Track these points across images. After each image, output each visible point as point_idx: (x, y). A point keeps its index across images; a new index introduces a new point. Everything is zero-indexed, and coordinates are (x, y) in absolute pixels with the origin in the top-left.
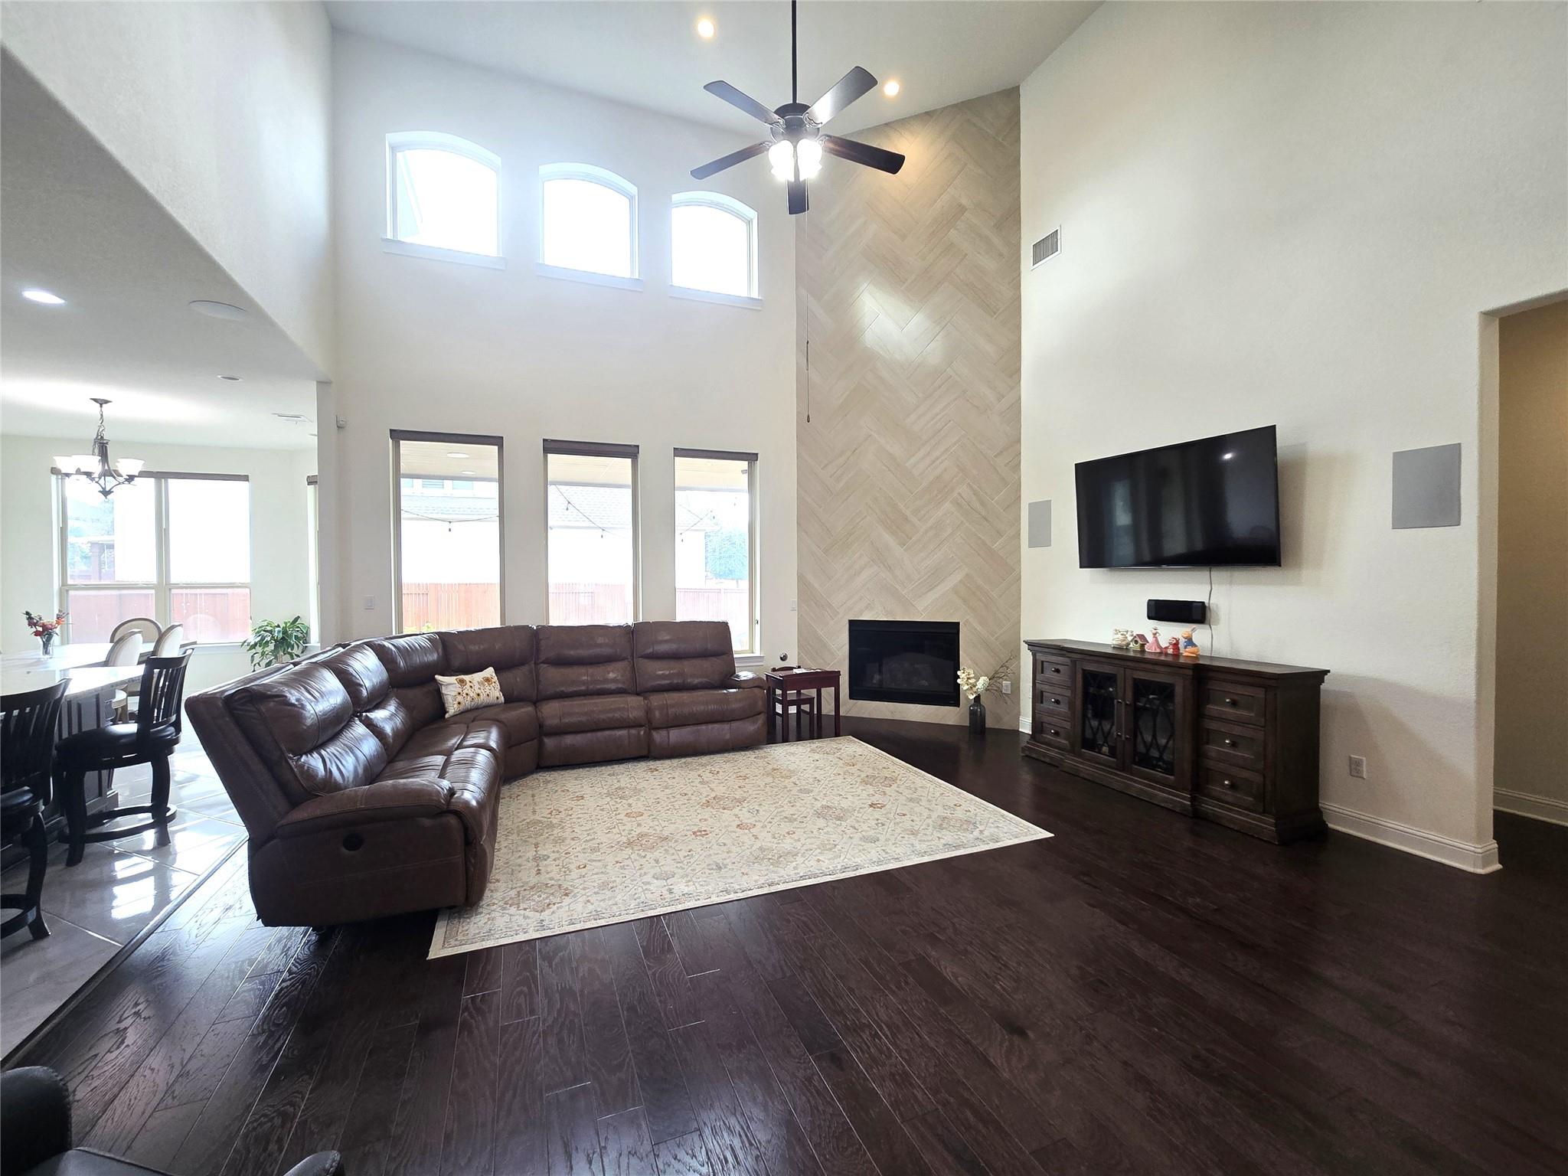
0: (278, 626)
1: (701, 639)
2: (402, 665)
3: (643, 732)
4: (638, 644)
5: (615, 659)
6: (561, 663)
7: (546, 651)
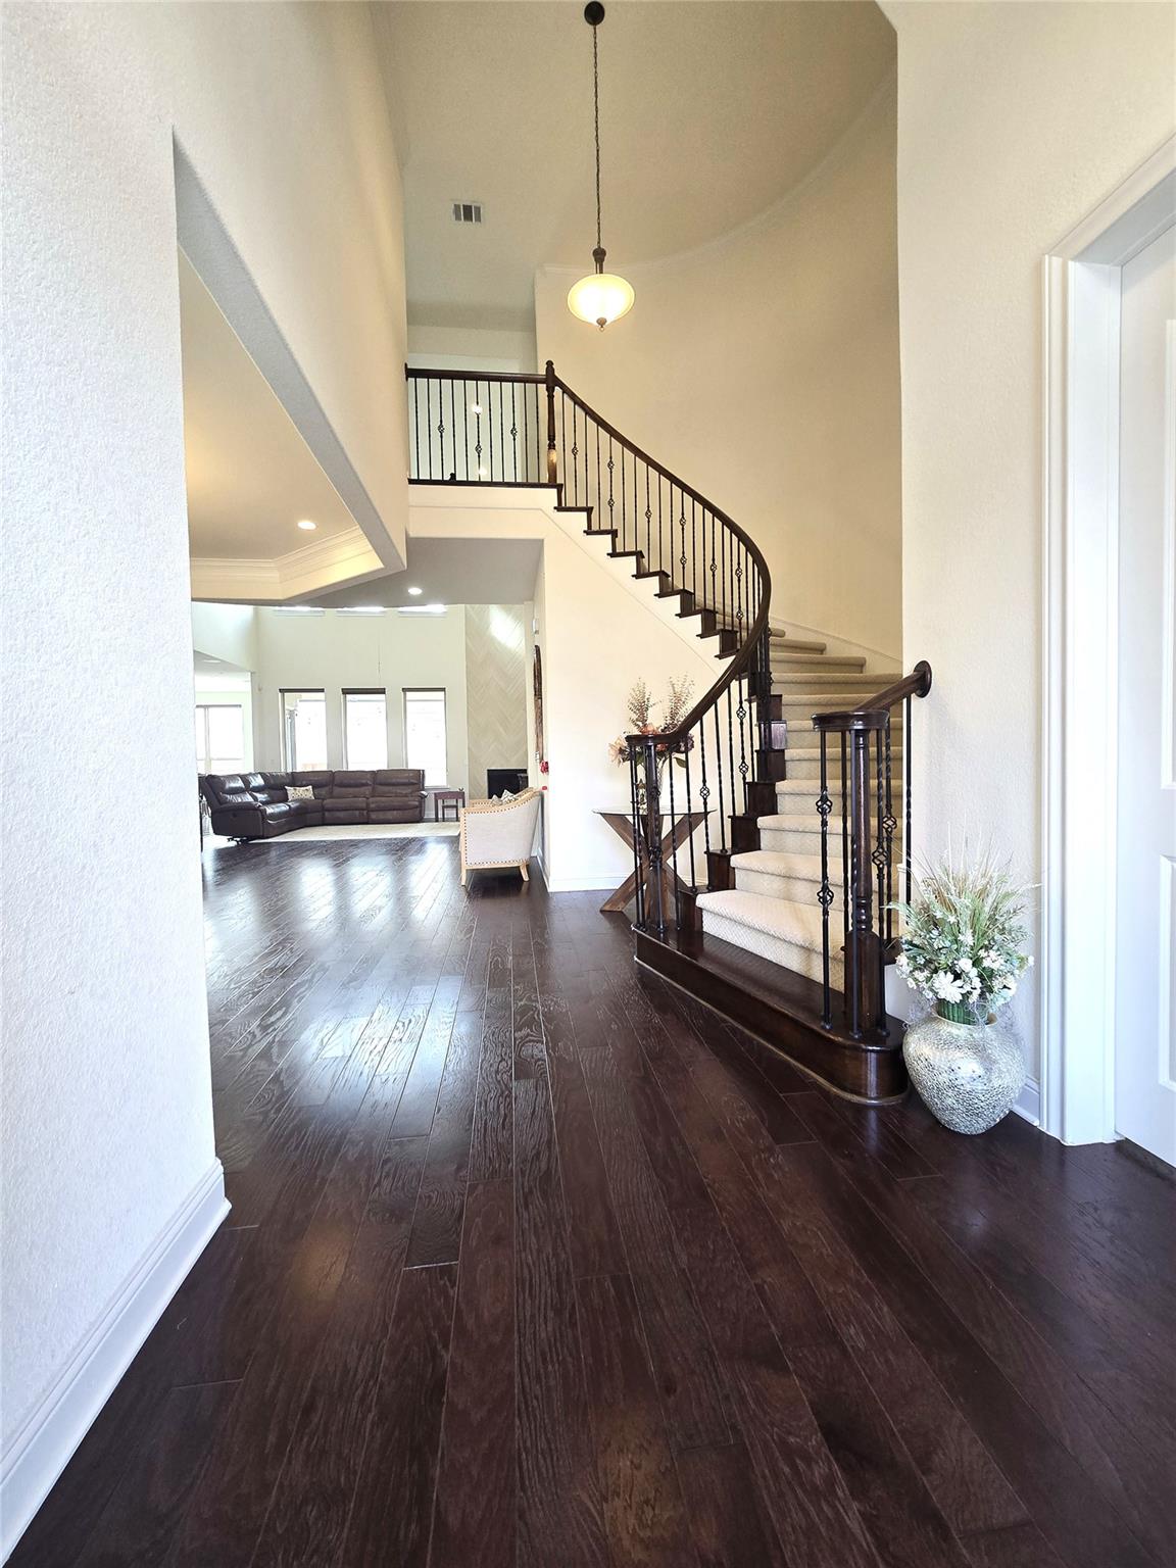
1: (407, 778)
2: (272, 782)
3: (365, 812)
4: (377, 780)
5: (366, 785)
6: (342, 785)
7: (337, 781)
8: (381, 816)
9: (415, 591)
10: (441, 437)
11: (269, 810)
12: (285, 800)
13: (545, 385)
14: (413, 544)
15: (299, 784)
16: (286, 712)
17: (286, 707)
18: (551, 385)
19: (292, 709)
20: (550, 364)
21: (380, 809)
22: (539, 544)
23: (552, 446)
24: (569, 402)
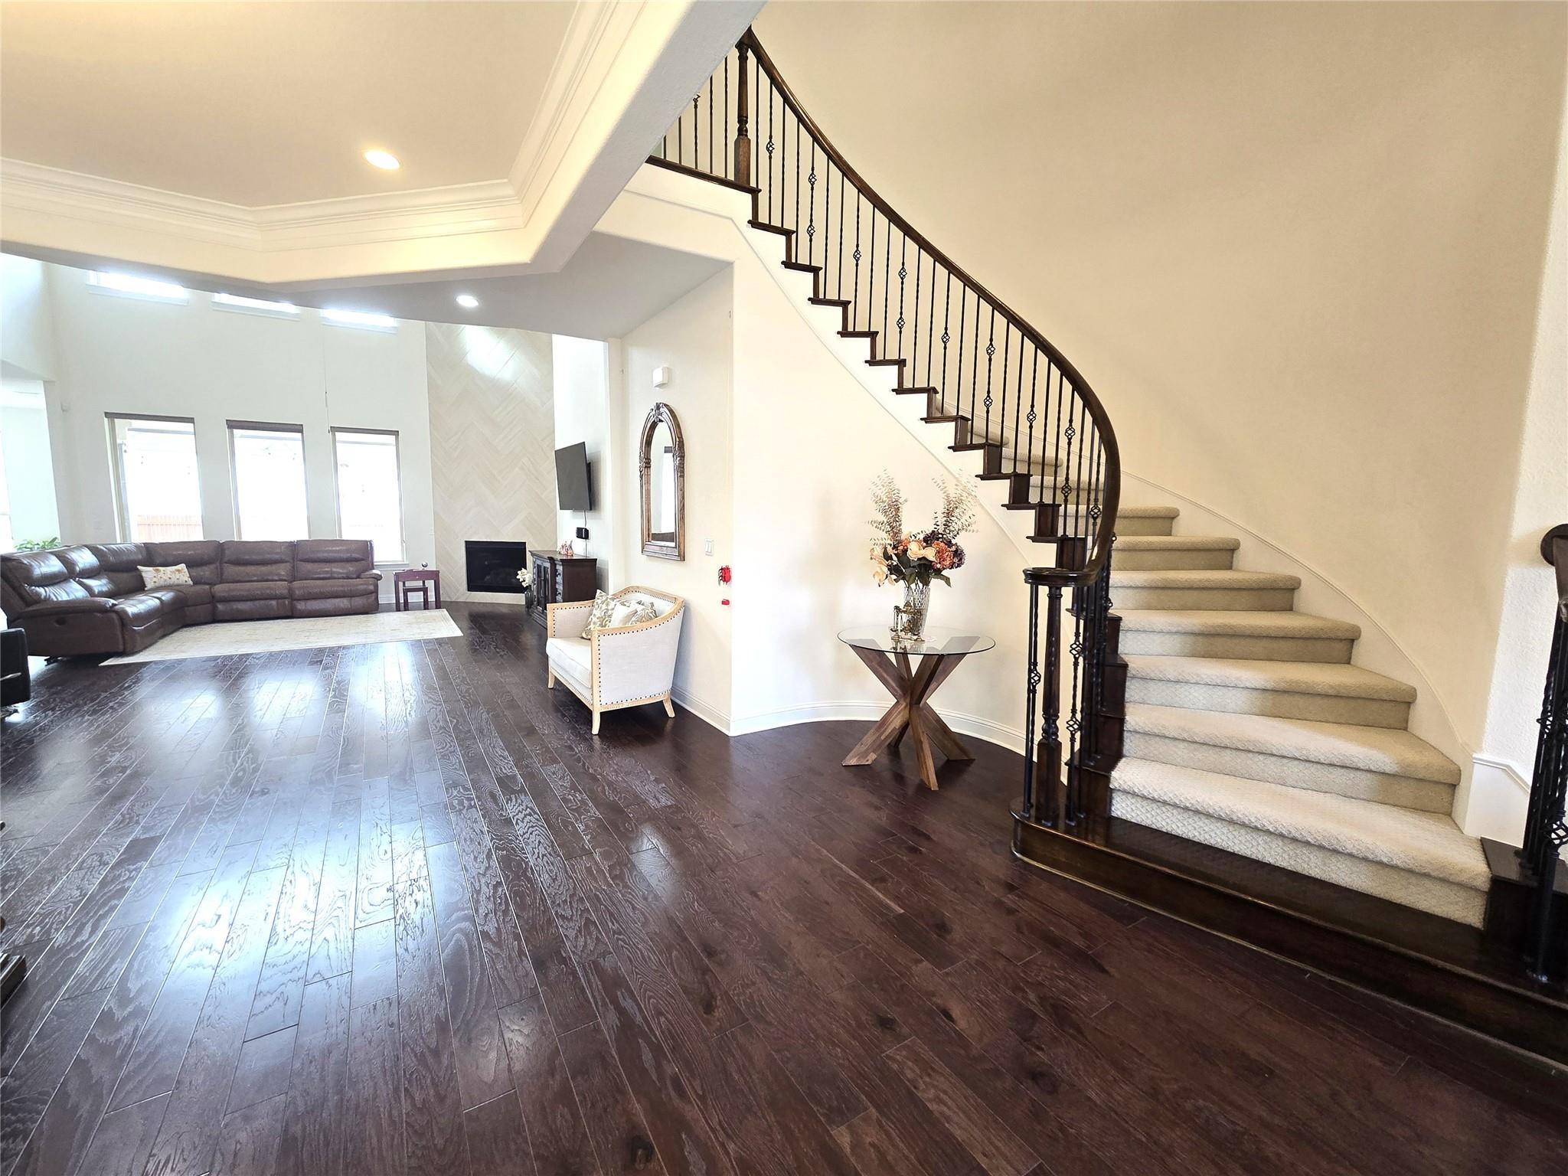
0: (38, 544)
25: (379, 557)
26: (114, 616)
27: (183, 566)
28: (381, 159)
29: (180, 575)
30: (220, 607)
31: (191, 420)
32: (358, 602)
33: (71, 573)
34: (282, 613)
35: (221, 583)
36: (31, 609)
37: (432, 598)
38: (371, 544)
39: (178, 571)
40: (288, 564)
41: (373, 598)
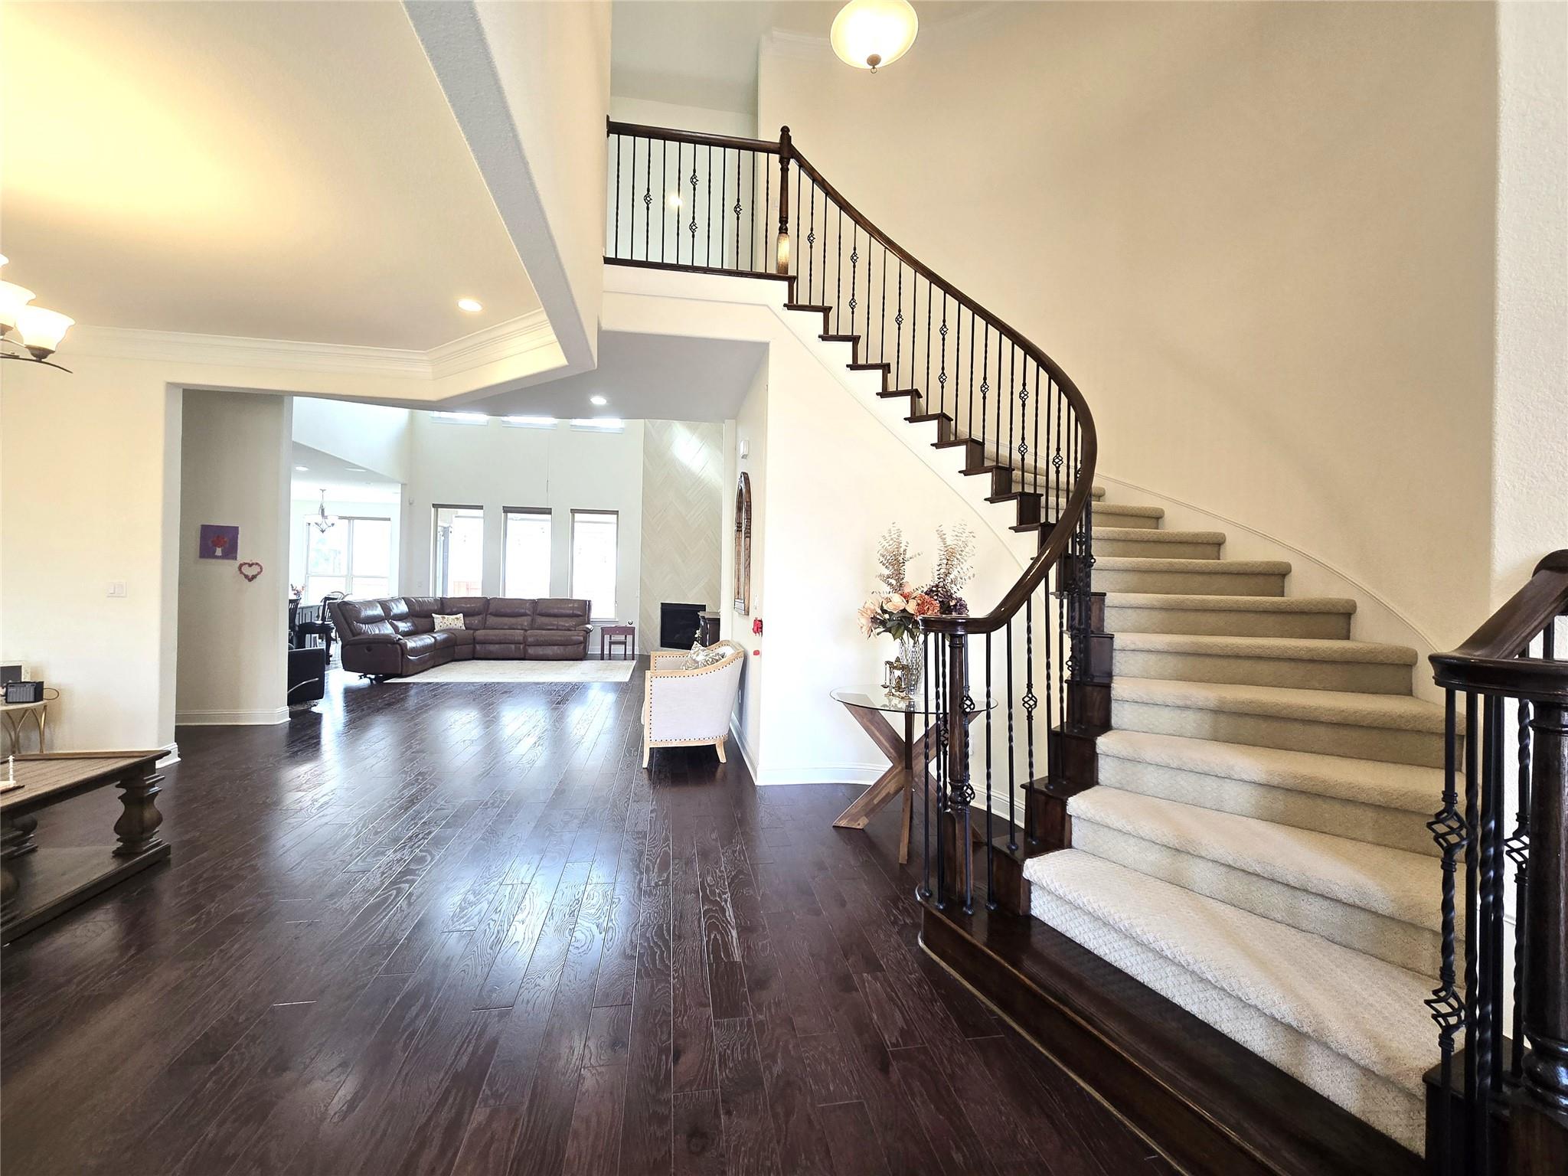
1: (571, 608)
2: (417, 608)
3: (522, 647)
4: (537, 609)
5: (524, 615)
6: (497, 615)
7: (492, 609)
8: (540, 651)
9: (598, 400)
10: (648, 208)
11: (411, 643)
12: (431, 629)
13: (777, 157)
14: (607, 338)
15: (448, 611)
16: (439, 529)
17: (439, 523)
18: (786, 155)
19: (446, 525)
20: (785, 131)
21: (538, 644)
22: (762, 349)
23: (783, 230)
24: (806, 180)
25: (595, 614)
26: (398, 646)
27: (461, 615)
28: (469, 305)
29: (456, 622)
30: (478, 647)
31: (481, 508)
32: (570, 650)
33: (388, 616)
34: (517, 655)
35: (484, 629)
36: (356, 638)
37: (629, 652)
38: (589, 604)
39: (457, 619)
40: (529, 617)
41: (582, 647)
